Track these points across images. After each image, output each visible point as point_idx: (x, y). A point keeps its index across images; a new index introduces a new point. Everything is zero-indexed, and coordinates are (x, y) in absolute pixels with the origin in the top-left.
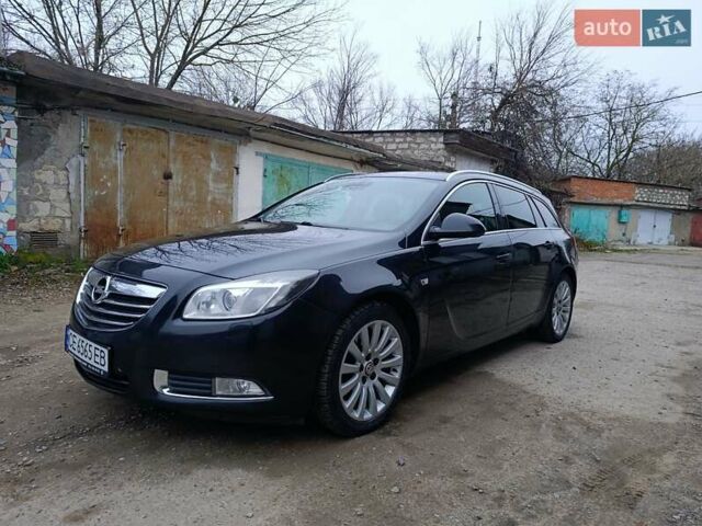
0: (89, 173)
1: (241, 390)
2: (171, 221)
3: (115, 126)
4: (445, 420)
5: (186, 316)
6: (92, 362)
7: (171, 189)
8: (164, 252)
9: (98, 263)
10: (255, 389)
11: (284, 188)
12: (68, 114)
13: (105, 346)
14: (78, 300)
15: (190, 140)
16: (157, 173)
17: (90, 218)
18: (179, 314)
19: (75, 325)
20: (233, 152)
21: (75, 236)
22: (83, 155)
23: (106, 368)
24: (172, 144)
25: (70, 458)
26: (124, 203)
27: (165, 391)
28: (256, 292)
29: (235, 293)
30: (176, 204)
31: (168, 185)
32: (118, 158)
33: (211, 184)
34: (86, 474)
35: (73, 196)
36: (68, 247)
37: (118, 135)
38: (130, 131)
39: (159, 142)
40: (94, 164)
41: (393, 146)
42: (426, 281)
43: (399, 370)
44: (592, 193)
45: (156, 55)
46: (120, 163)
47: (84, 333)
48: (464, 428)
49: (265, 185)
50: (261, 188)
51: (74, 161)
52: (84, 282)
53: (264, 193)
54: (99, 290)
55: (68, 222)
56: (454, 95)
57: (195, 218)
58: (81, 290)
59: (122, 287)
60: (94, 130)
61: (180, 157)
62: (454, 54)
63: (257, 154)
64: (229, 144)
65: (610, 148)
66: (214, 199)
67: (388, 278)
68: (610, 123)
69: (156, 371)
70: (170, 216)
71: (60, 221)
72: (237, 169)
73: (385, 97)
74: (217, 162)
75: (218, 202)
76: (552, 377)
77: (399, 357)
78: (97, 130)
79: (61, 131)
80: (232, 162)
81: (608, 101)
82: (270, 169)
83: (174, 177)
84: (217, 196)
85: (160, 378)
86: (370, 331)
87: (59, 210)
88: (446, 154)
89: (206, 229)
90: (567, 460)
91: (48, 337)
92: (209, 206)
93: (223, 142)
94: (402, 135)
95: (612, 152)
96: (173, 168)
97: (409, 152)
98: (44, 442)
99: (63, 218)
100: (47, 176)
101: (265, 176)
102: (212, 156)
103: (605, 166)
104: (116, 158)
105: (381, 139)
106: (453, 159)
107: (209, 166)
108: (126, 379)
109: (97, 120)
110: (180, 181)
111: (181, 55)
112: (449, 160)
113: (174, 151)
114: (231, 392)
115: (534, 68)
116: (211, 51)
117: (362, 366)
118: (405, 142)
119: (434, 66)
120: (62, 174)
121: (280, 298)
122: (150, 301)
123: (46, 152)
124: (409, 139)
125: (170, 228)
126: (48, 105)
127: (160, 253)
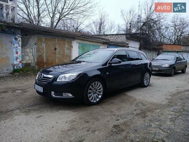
0: (37, 49)
1: (68, 95)
2: (56, 60)
3: (43, 38)
4: (112, 103)
5: (57, 81)
6: (40, 90)
7: (56, 52)
8: (55, 68)
9: (41, 71)
10: (71, 95)
11: (84, 51)
12: (32, 36)
13: (42, 87)
14: (37, 78)
15: (61, 40)
16: (53, 49)
17: (38, 60)
18: (56, 80)
19: (36, 83)
20: (71, 42)
21: (34, 64)
22: (36, 45)
23: (42, 91)
24: (56, 41)
25: (36, 109)
26: (45, 56)
27: (54, 96)
28: (71, 76)
29: (66, 76)
30: (58, 56)
31: (55, 51)
32: (44, 45)
33: (66, 51)
34: (39, 111)
35: (34, 55)
36: (33, 67)
37: (44, 40)
38: (47, 39)
39: (53, 41)
40: (38, 47)
41: (113, 38)
42: (108, 73)
43: (102, 92)
44: (169, 48)
45: (53, 18)
46: (44, 47)
47: (38, 85)
48: (116, 104)
49: (79, 50)
50: (78, 51)
51: (34, 47)
52: (38, 75)
53: (79, 52)
54: (41, 76)
55: (33, 61)
56: (130, 23)
57: (62, 59)
58: (37, 76)
59: (45, 76)
60: (38, 39)
61: (58, 45)
62: (130, 12)
63: (77, 43)
64: (70, 41)
65: (175, 35)
66: (67, 54)
67: (99, 73)
68: (175, 28)
69: (52, 92)
70: (56, 59)
71: (31, 61)
72: (72, 47)
73: (112, 24)
74: (67, 45)
75: (68, 55)
76: (140, 94)
77: (102, 89)
78: (39, 39)
79: (31, 40)
80: (71, 45)
81: (174, 23)
82: (80, 46)
83: (57, 49)
84: (67, 53)
85: (53, 93)
86: (95, 84)
87: (31, 58)
88: (126, 40)
89: (65, 62)
90: (135, 110)
91: (30, 87)
92: (65, 56)
93: (68, 40)
94: (115, 35)
95: (176, 36)
96: (57, 47)
97: (117, 40)
98: (31, 106)
99: (32, 60)
100: (28, 50)
101: (79, 48)
102: (66, 44)
103: (174, 40)
104: (43, 45)
105: (109, 37)
106: (128, 41)
107: (65, 46)
108: (46, 93)
109: (39, 37)
110: (58, 50)
111: (59, 17)
112: (127, 41)
113: (57, 43)
114: (66, 96)
115: (151, 15)
116: (66, 16)
117: (93, 91)
118: (116, 37)
119: (125, 15)
120: (31, 50)
121: (75, 77)
122: (50, 78)
123: (28, 45)
124: (117, 36)
125: (56, 62)
126: (28, 34)
127: (54, 68)
